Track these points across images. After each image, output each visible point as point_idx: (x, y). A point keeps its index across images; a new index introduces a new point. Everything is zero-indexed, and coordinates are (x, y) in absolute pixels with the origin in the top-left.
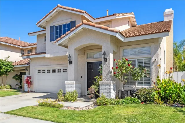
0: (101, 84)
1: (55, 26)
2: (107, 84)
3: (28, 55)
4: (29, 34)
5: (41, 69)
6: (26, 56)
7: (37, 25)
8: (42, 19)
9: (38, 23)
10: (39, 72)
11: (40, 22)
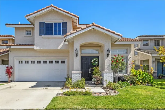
0: (104, 73)
1: (45, 23)
2: (110, 73)
3: (9, 45)
4: (6, 24)
5: (24, 60)
6: (6, 45)
7: (25, 17)
8: (33, 13)
9: (27, 16)
10: (20, 62)
11: (30, 15)
